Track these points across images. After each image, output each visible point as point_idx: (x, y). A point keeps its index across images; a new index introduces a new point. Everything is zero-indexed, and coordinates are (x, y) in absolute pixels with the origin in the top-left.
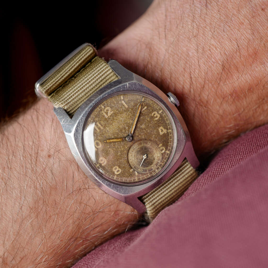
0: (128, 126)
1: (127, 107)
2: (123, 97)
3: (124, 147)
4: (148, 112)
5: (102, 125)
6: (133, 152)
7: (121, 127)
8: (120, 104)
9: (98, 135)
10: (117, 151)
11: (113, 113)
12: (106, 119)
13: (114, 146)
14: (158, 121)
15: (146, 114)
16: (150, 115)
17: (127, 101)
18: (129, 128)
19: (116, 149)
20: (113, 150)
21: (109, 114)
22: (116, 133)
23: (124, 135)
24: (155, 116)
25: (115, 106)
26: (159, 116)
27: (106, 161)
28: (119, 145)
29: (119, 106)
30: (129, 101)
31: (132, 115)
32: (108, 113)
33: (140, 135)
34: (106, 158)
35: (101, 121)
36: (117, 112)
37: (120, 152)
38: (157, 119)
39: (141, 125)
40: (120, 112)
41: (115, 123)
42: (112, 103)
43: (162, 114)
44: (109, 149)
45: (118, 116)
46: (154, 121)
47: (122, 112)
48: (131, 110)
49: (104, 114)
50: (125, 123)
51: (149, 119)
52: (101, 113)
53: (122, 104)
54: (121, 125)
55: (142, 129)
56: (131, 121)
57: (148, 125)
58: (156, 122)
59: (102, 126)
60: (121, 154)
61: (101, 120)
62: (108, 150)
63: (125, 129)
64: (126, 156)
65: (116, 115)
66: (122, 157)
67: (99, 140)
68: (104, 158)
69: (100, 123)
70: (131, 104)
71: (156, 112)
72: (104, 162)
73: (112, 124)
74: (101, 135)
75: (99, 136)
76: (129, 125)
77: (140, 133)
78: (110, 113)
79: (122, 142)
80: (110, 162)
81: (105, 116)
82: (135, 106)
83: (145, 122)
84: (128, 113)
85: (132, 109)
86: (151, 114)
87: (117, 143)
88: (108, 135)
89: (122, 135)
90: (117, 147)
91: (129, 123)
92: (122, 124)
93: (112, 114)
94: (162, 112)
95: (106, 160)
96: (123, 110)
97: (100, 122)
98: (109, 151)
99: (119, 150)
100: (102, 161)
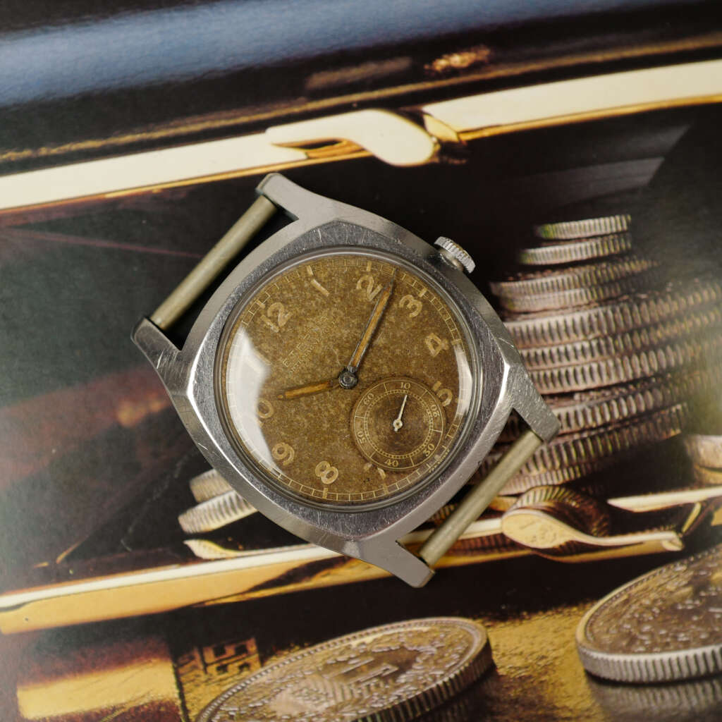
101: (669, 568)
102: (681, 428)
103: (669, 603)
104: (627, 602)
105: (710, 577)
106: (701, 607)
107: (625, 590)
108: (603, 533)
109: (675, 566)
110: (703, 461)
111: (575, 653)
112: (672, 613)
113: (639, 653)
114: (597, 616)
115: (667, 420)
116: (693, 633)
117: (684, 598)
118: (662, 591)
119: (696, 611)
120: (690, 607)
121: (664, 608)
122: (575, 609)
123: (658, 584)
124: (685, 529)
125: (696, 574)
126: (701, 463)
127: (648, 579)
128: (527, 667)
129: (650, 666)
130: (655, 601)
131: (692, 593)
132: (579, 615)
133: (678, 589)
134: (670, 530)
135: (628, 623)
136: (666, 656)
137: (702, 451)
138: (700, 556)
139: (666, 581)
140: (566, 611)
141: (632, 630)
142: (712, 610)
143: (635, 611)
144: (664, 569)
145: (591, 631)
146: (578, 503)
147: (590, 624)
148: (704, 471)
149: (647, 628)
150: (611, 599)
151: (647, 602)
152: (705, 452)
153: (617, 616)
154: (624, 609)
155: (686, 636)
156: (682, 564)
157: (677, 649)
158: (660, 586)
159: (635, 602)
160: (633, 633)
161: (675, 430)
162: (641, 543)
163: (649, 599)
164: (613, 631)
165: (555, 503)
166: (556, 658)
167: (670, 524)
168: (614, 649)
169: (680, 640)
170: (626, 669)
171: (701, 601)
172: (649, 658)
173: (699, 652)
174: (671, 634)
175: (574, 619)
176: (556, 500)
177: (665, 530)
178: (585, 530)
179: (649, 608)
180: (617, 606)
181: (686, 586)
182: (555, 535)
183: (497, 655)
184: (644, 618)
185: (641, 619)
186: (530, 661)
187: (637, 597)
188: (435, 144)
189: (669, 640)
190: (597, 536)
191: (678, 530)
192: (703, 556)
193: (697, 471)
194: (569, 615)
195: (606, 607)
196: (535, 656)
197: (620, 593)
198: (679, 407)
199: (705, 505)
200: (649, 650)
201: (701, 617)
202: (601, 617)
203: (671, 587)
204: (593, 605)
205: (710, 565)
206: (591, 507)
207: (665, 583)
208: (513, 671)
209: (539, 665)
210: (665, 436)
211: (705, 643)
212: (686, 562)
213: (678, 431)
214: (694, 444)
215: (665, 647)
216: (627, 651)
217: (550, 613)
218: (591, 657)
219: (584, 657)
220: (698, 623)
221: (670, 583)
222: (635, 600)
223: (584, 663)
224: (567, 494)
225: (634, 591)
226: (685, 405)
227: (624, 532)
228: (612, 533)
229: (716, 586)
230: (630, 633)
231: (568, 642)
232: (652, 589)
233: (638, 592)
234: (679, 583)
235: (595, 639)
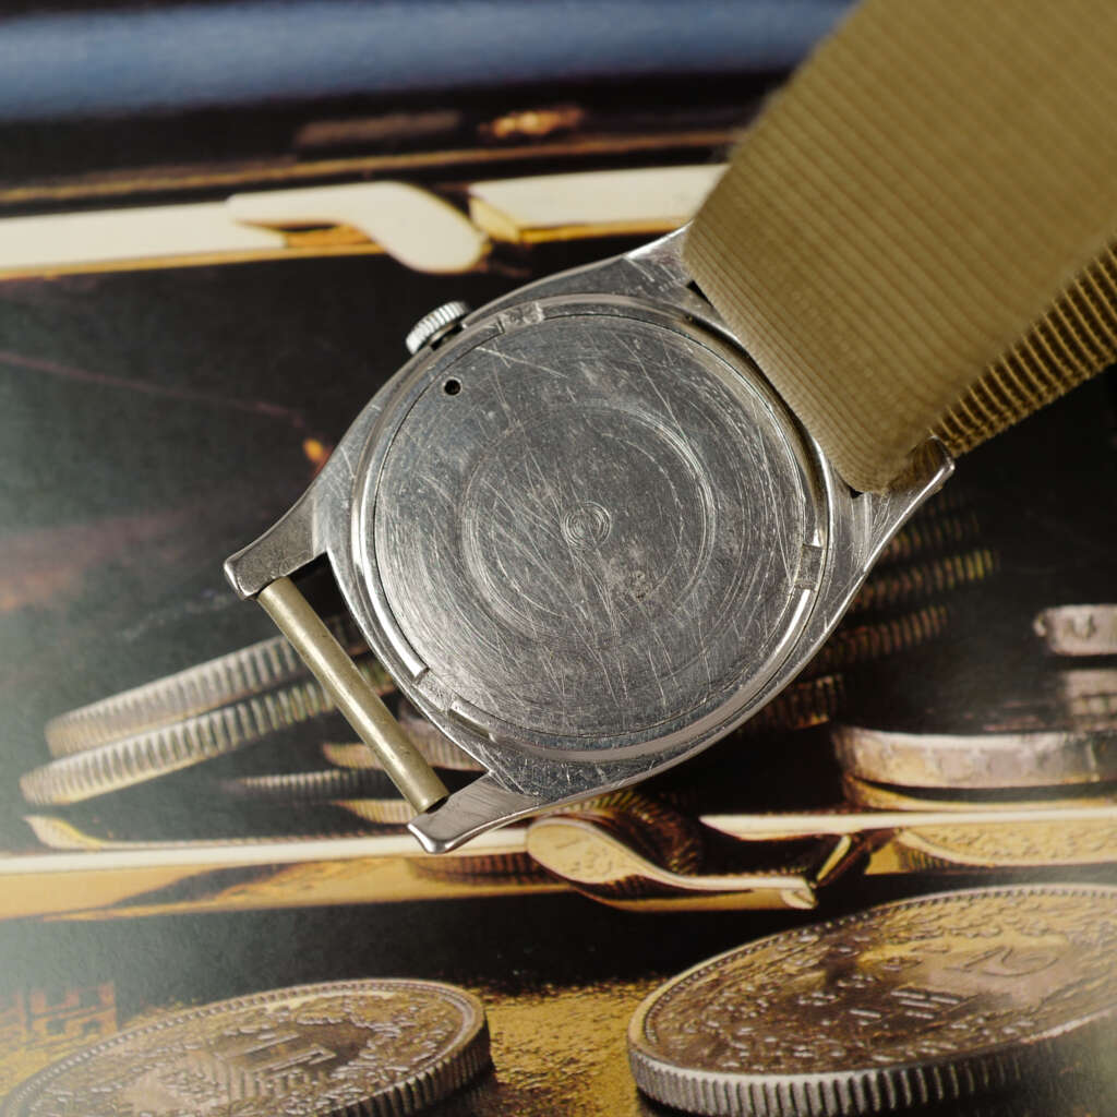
101: (790, 937)
102: (828, 714)
103: (784, 993)
104: (716, 983)
105: (855, 957)
106: (838, 1004)
107: (715, 964)
108: (687, 869)
109: (800, 934)
110: (860, 771)
111: (625, 1058)
112: (787, 1010)
113: (730, 1070)
114: (666, 1001)
115: (808, 699)
116: (820, 1047)
117: (810, 988)
118: (775, 972)
119: (828, 1011)
120: (818, 1004)
121: (775, 1000)
122: (631, 987)
123: (769, 961)
124: (821, 876)
125: (833, 949)
126: (856, 773)
127: (754, 950)
128: (544, 1075)
129: (745, 1094)
130: (762, 987)
131: (823, 981)
132: (636, 998)
133: (802, 972)
134: (797, 875)
135: (714, 1020)
136: (772, 1081)
137: (859, 754)
138: (842, 922)
139: (784, 956)
140: (616, 989)
141: (721, 1031)
142: (854, 1012)
143: (730, 999)
144: (782, 938)
145: (654, 1026)
146: (651, 816)
147: (653, 1015)
148: (860, 786)
149: (745, 1031)
150: (691, 976)
151: (748, 988)
152: (865, 755)
153: (699, 1006)
154: (711, 995)
155: (807, 1051)
156: (812, 932)
157: (793, 1071)
158: (772, 964)
159: (730, 986)
160: (722, 1037)
161: (818, 715)
162: (747, 891)
163: (753, 982)
164: (690, 1030)
165: (614, 813)
166: (593, 1064)
167: (798, 865)
168: (688, 1060)
169: (797, 1054)
170: (705, 1094)
171: (837, 995)
172: (745, 1080)
173: (828, 1079)
174: (783, 1045)
175: (628, 1003)
176: (617, 809)
177: (788, 874)
178: (660, 862)
179: (751, 998)
180: (700, 989)
181: (814, 968)
182: (610, 864)
183: (498, 1049)
184: (741, 1013)
185: (736, 1015)
186: (551, 1065)
187: (734, 977)
188: (485, 243)
189: (779, 1053)
190: (676, 873)
191: (810, 876)
192: (849, 922)
193: (849, 785)
194: (621, 996)
195: (682, 989)
196: (559, 1057)
197: (706, 968)
198: (829, 680)
199: (857, 840)
200: (746, 1068)
201: (836, 1022)
202: (672, 1003)
203: (790, 967)
204: (660, 984)
205: (858, 939)
206: (672, 824)
207: (780, 960)
208: (520, 1078)
209: (564, 1073)
210: (802, 724)
211: (839, 1066)
212: (817, 929)
213: (824, 719)
214: (847, 741)
215: (773, 1066)
216: (709, 1065)
217: (590, 989)
218: (650, 1069)
219: (639, 1067)
220: (830, 1032)
221: (790, 960)
222: (728, 983)
223: (637, 1077)
224: (635, 800)
225: (729, 967)
226: (839, 677)
227: (722, 870)
228: (703, 871)
229: (865, 975)
230: (718, 1034)
231: (615, 1040)
232: (759, 967)
233: (735, 970)
234: (804, 963)
235: (658, 1039)
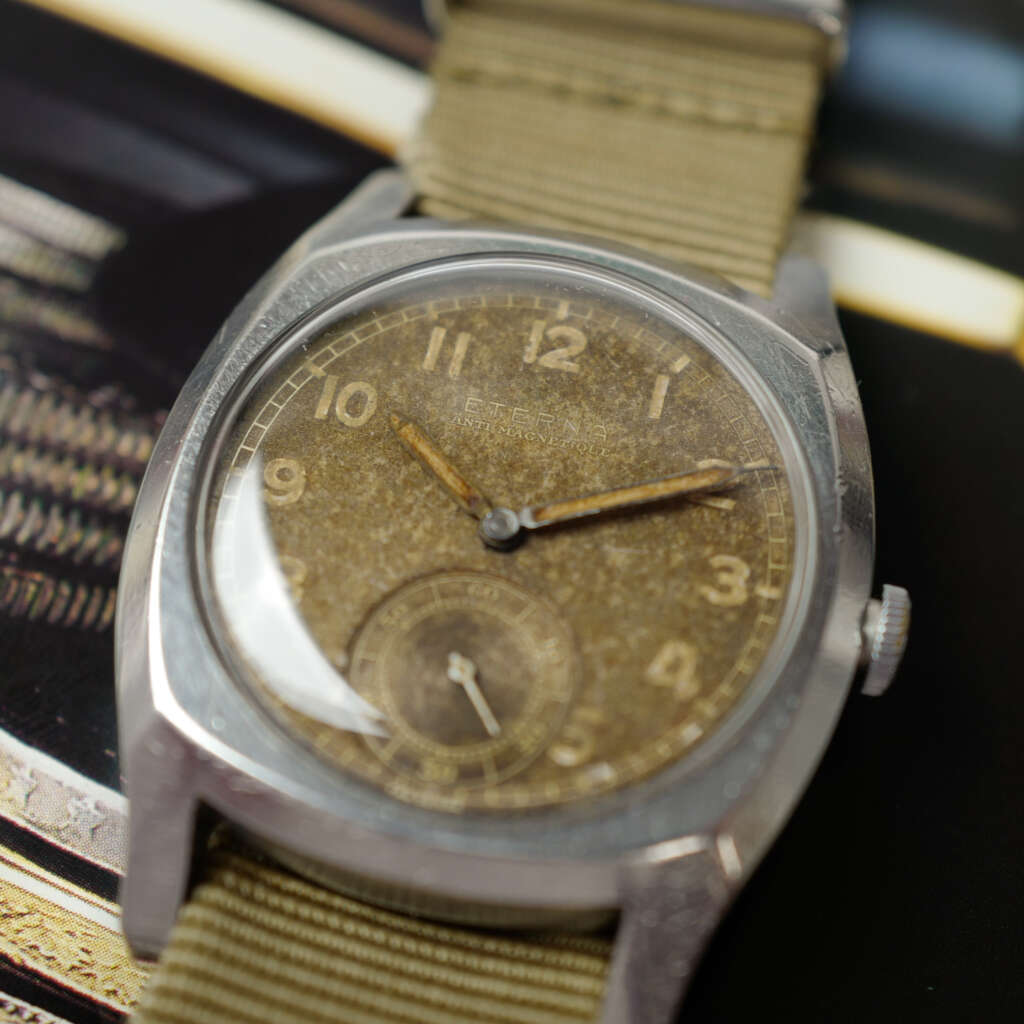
0: (561, 483)
1: (655, 413)
2: (688, 369)
3: (435, 534)
4: (716, 531)
5: (467, 363)
6: (444, 596)
7: (530, 454)
8: (640, 373)
9: (401, 375)
10: (391, 516)
11: (569, 374)
12: (516, 359)
13: (405, 482)
14: (709, 611)
15: (695, 527)
16: (708, 550)
17: (683, 397)
18: (552, 494)
19: (394, 504)
20: (380, 491)
21: (549, 361)
22: (482, 449)
23: (501, 494)
24: (724, 578)
25: (613, 363)
26: (739, 596)
27: (295, 499)
28: (425, 506)
29: (630, 377)
30: (694, 404)
31: (630, 466)
32: (553, 349)
33: (562, 569)
34: (308, 487)
35: (485, 347)
36: (595, 388)
37: (394, 537)
38: (714, 596)
39: (621, 542)
40: (601, 398)
41: (528, 417)
42: (616, 337)
43: (762, 604)
44: (370, 470)
45: (579, 405)
46: (691, 589)
47: (610, 411)
48: (655, 442)
49: (535, 338)
50: (564, 460)
51: (678, 558)
52: (525, 322)
53: (652, 386)
54: (542, 447)
55: (601, 562)
56: (597, 478)
57: (643, 579)
58: (693, 603)
59: (463, 368)
60: (386, 548)
61: (489, 342)
62: (359, 468)
63: (536, 476)
64: (393, 576)
65: (575, 393)
66: (377, 561)
67: (382, 395)
68: (304, 480)
69: (472, 346)
70: (684, 423)
71: (745, 571)
72: (284, 493)
73: (513, 402)
74: (416, 386)
75: (402, 386)
76: (571, 482)
77: (571, 565)
78: (561, 360)
79: (453, 507)
80: (306, 520)
81: (528, 349)
82: (692, 450)
83: (651, 549)
84: (625, 440)
85: (660, 445)
86: (716, 553)
87: (428, 489)
88: (443, 419)
89: (495, 486)
90: (409, 500)
91: (581, 479)
92: (548, 451)
93: (560, 372)
94: (772, 602)
95: (300, 492)
96: (622, 405)
97: (479, 344)
98: (363, 478)
99: (401, 525)
100: (279, 476)
